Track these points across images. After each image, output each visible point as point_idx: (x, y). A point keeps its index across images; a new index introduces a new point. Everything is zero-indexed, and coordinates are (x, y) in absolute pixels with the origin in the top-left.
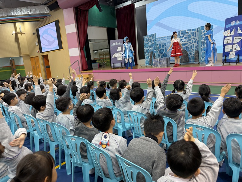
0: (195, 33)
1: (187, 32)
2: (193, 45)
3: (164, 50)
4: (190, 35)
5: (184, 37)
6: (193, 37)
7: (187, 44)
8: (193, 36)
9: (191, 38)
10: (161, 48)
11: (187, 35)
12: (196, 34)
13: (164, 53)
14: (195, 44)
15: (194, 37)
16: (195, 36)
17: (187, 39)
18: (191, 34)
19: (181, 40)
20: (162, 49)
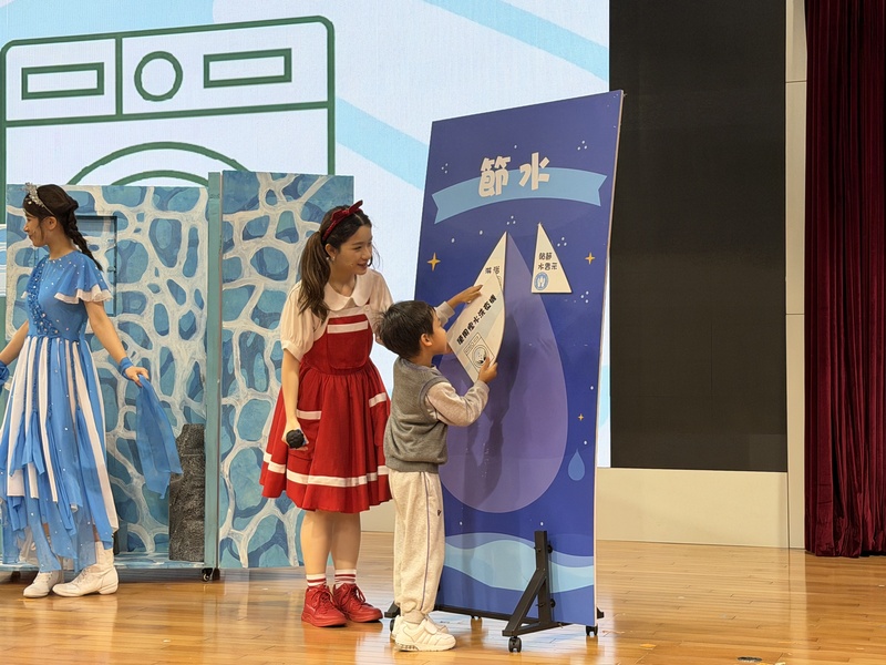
0: (185, 232)
1: (103, 208)
2: (168, 360)
4: (133, 245)
6: (167, 274)
8: (171, 262)
9: (147, 278)
11: (103, 237)
12: (194, 243)
14: (188, 353)
15: (175, 274)
16: (190, 270)
18: (144, 240)
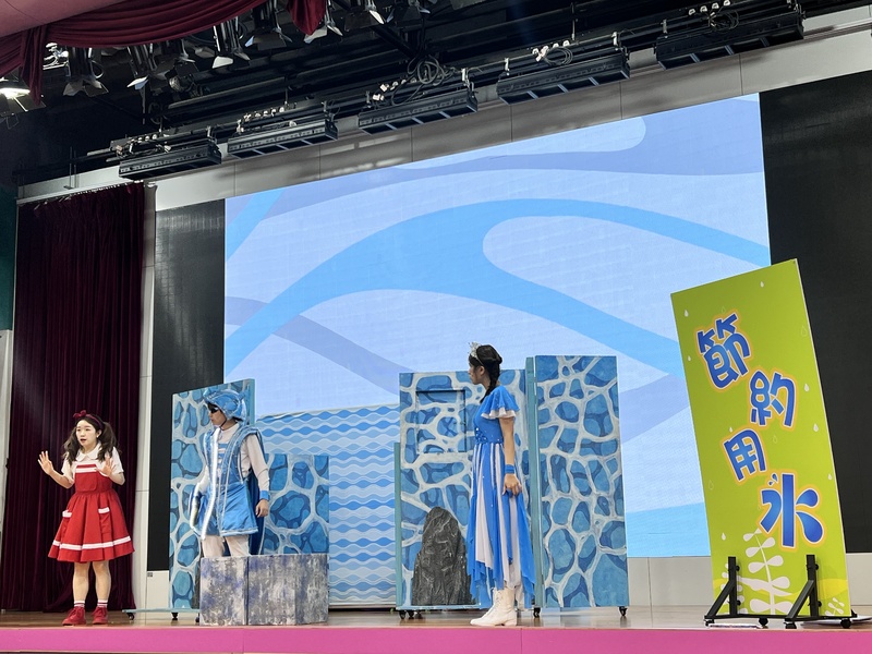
1: (456, 385)
3: (307, 500)
5: (436, 420)
7: (460, 465)
10: (291, 486)
11: (457, 404)
13: (306, 523)
17: (460, 436)
19: (421, 435)
20: (293, 495)
